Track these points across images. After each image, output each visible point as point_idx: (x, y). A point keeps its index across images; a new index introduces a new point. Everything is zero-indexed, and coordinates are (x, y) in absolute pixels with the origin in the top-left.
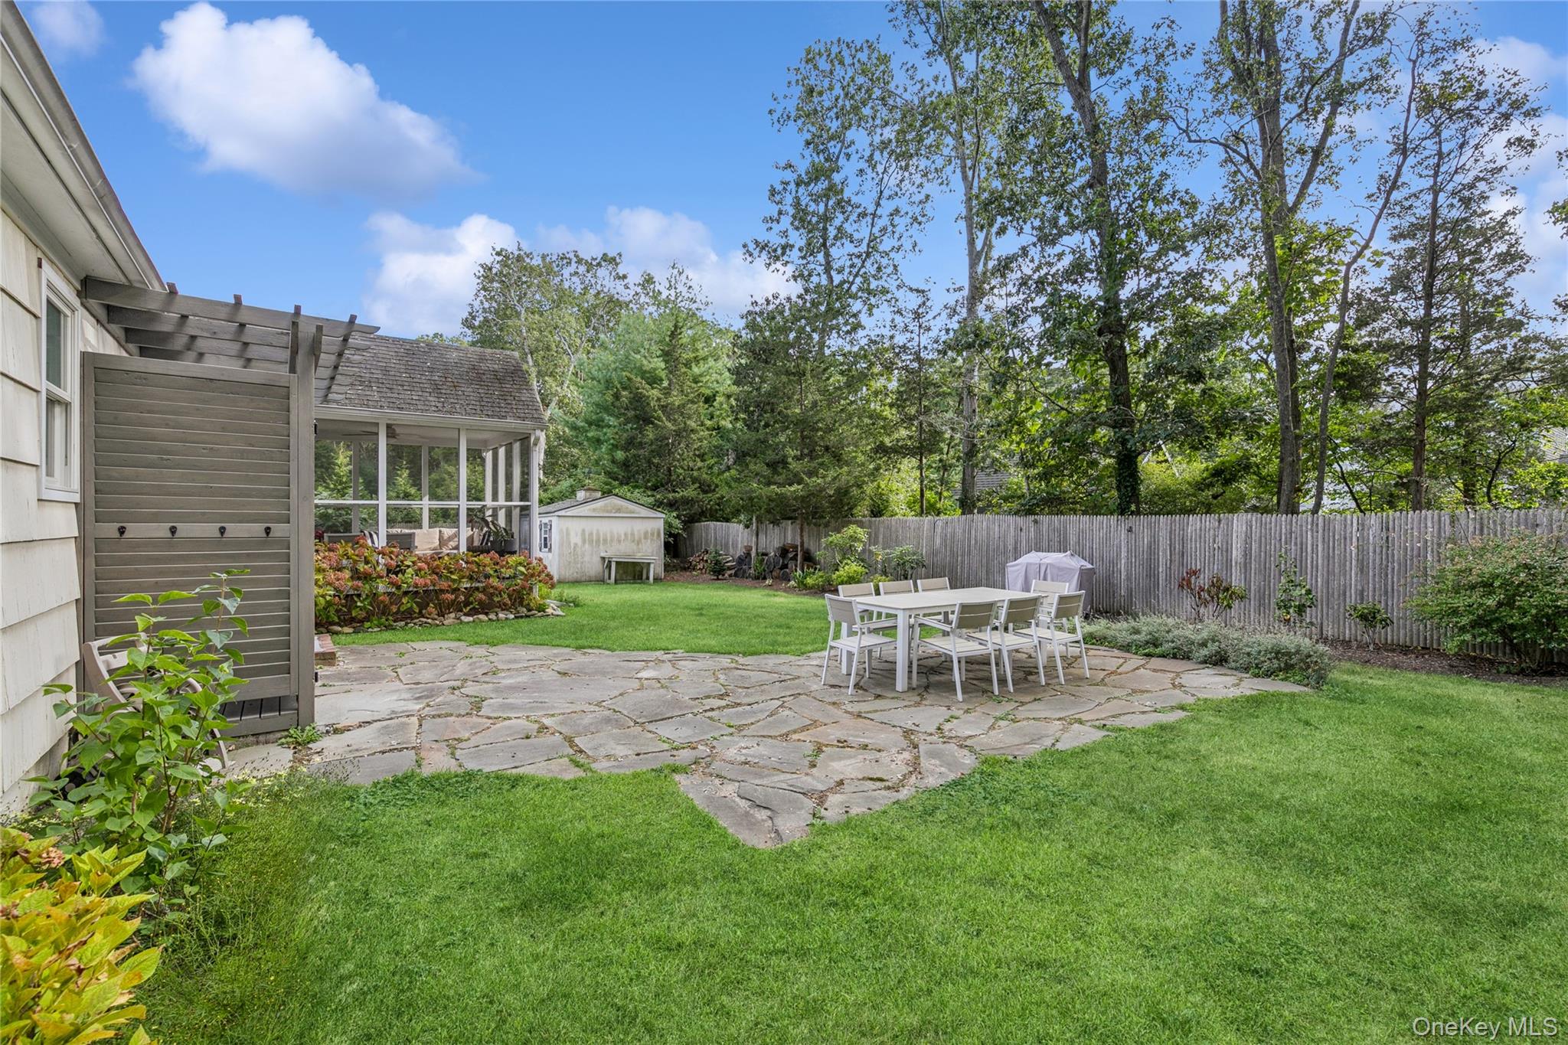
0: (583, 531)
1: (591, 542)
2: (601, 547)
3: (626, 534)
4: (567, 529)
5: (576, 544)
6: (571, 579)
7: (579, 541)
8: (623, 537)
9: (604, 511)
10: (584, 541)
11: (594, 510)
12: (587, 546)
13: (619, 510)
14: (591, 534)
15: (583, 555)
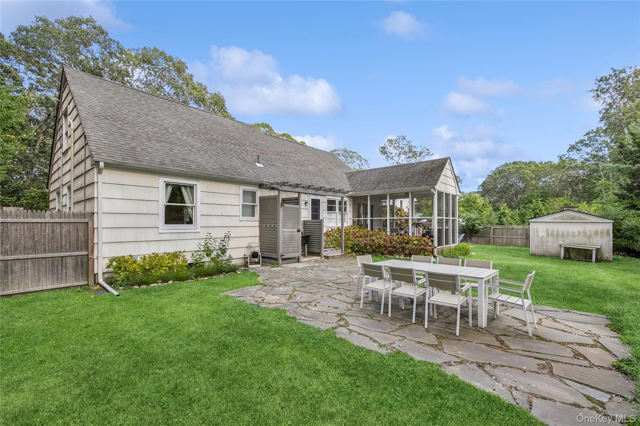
0: (548, 230)
1: (553, 235)
2: (560, 238)
3: (579, 232)
4: (537, 229)
5: (542, 237)
6: (539, 254)
7: (544, 234)
8: (576, 234)
9: (562, 219)
10: (548, 235)
11: (554, 218)
12: (550, 237)
13: (573, 218)
14: (553, 231)
15: (547, 242)
